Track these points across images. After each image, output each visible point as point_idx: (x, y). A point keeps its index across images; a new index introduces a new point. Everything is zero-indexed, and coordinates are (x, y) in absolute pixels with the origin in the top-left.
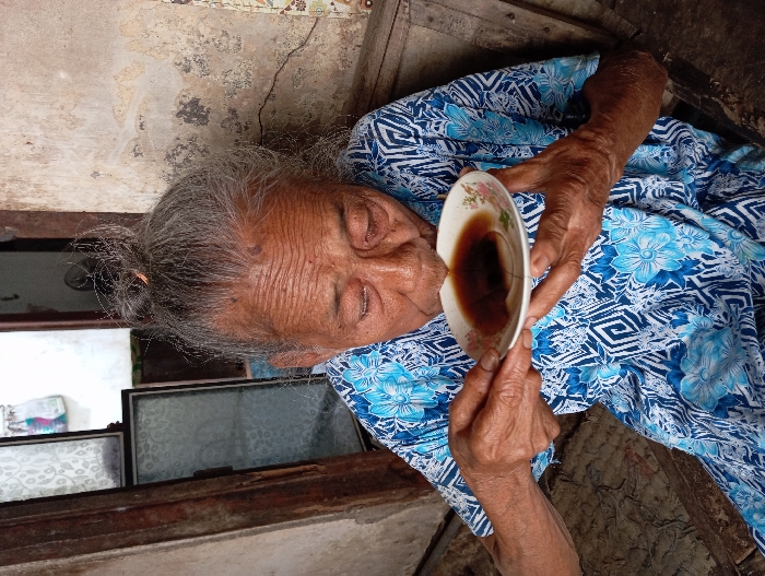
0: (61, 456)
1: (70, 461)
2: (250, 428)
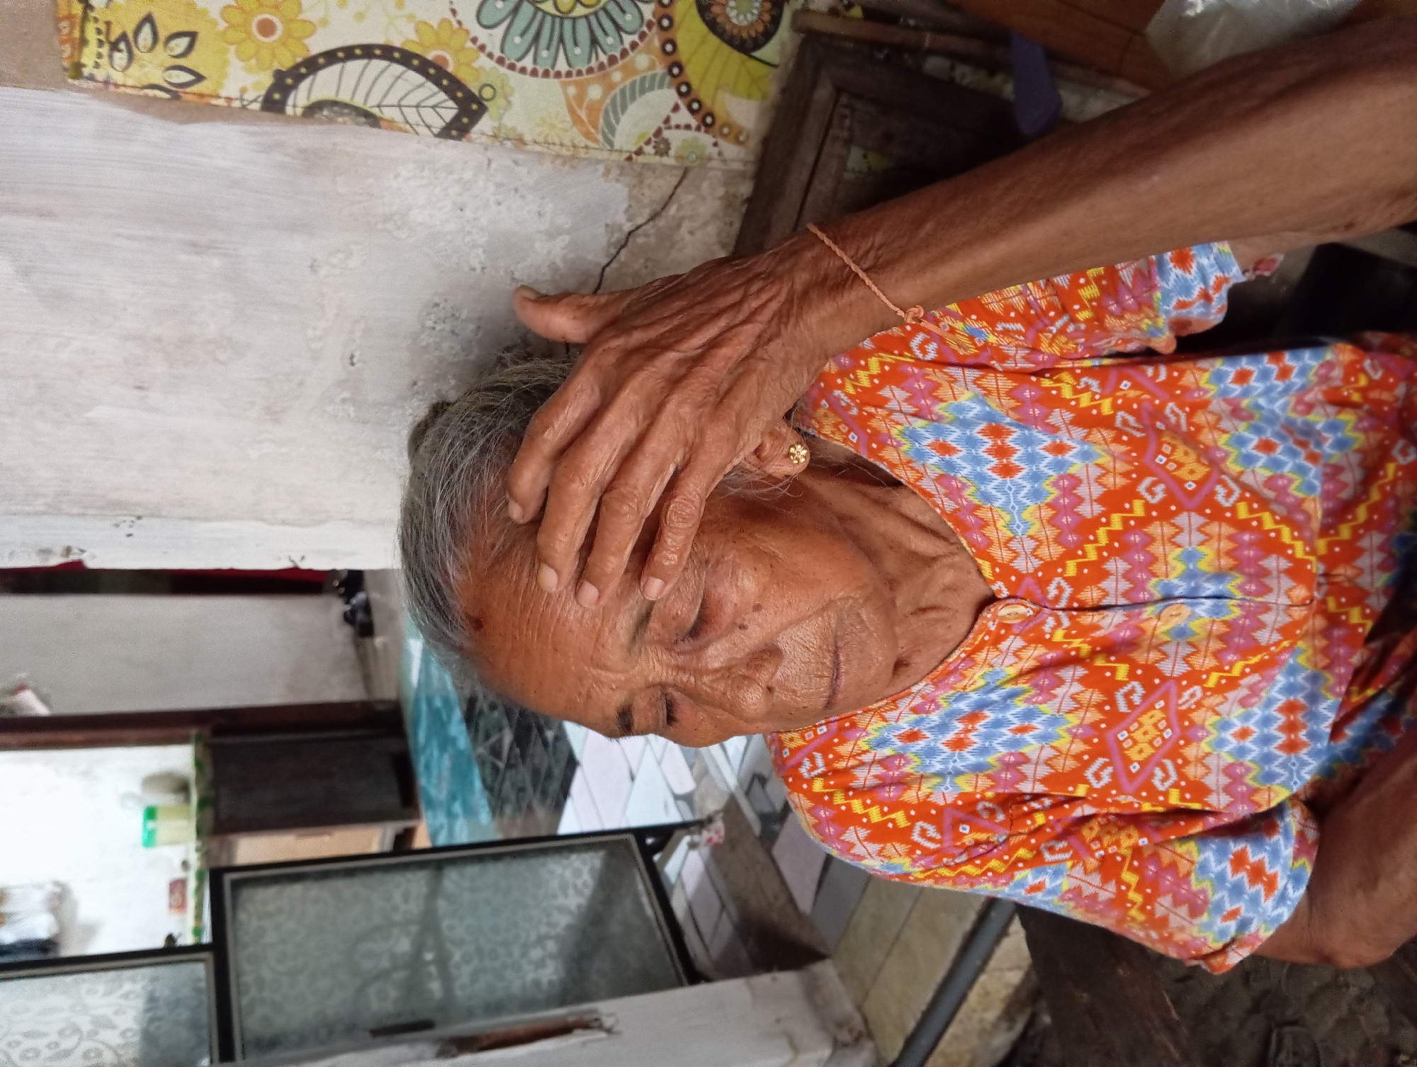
0: (91, 1000)
1: (107, 1011)
2: (460, 943)
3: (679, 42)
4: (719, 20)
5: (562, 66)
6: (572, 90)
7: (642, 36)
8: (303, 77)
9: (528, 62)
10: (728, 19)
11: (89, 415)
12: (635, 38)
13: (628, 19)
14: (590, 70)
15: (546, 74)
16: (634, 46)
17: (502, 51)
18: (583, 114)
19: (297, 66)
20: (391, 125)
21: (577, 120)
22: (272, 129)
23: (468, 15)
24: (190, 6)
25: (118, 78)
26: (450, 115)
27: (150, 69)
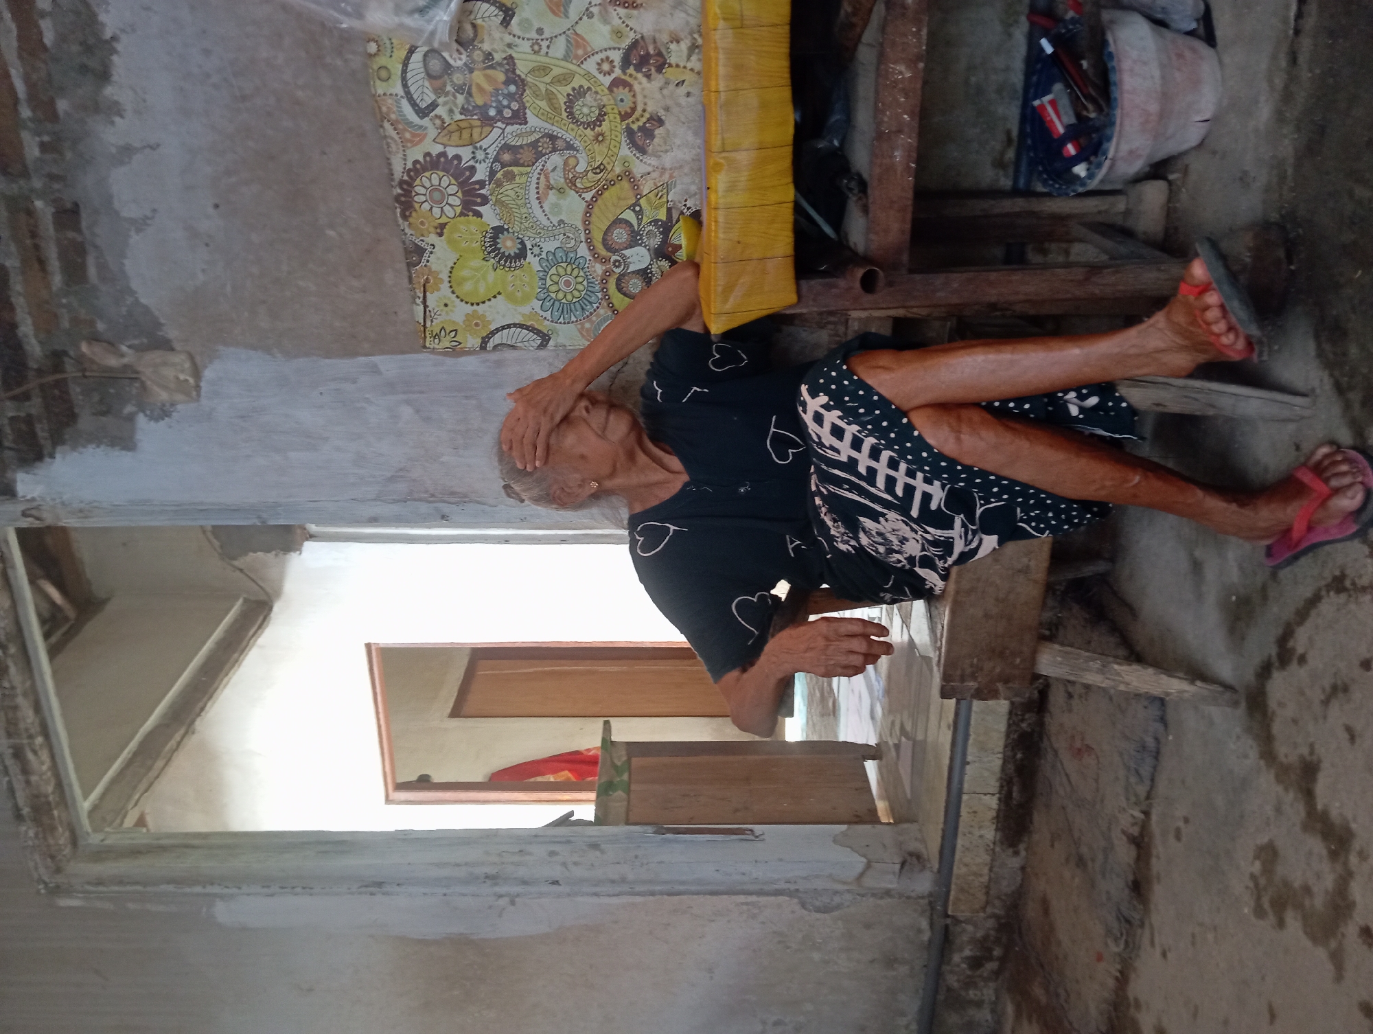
3: (615, 303)
4: (628, 292)
5: (575, 320)
6: (579, 326)
7: (600, 303)
8: (491, 337)
9: (561, 320)
10: (631, 292)
11: (441, 460)
12: (597, 305)
13: (593, 299)
14: (584, 319)
15: (568, 323)
16: (598, 307)
17: (552, 318)
18: (585, 334)
19: (488, 334)
20: (521, 348)
21: (583, 336)
22: (484, 356)
23: (538, 309)
24: (454, 322)
25: (437, 347)
26: (539, 342)
27: (446, 343)
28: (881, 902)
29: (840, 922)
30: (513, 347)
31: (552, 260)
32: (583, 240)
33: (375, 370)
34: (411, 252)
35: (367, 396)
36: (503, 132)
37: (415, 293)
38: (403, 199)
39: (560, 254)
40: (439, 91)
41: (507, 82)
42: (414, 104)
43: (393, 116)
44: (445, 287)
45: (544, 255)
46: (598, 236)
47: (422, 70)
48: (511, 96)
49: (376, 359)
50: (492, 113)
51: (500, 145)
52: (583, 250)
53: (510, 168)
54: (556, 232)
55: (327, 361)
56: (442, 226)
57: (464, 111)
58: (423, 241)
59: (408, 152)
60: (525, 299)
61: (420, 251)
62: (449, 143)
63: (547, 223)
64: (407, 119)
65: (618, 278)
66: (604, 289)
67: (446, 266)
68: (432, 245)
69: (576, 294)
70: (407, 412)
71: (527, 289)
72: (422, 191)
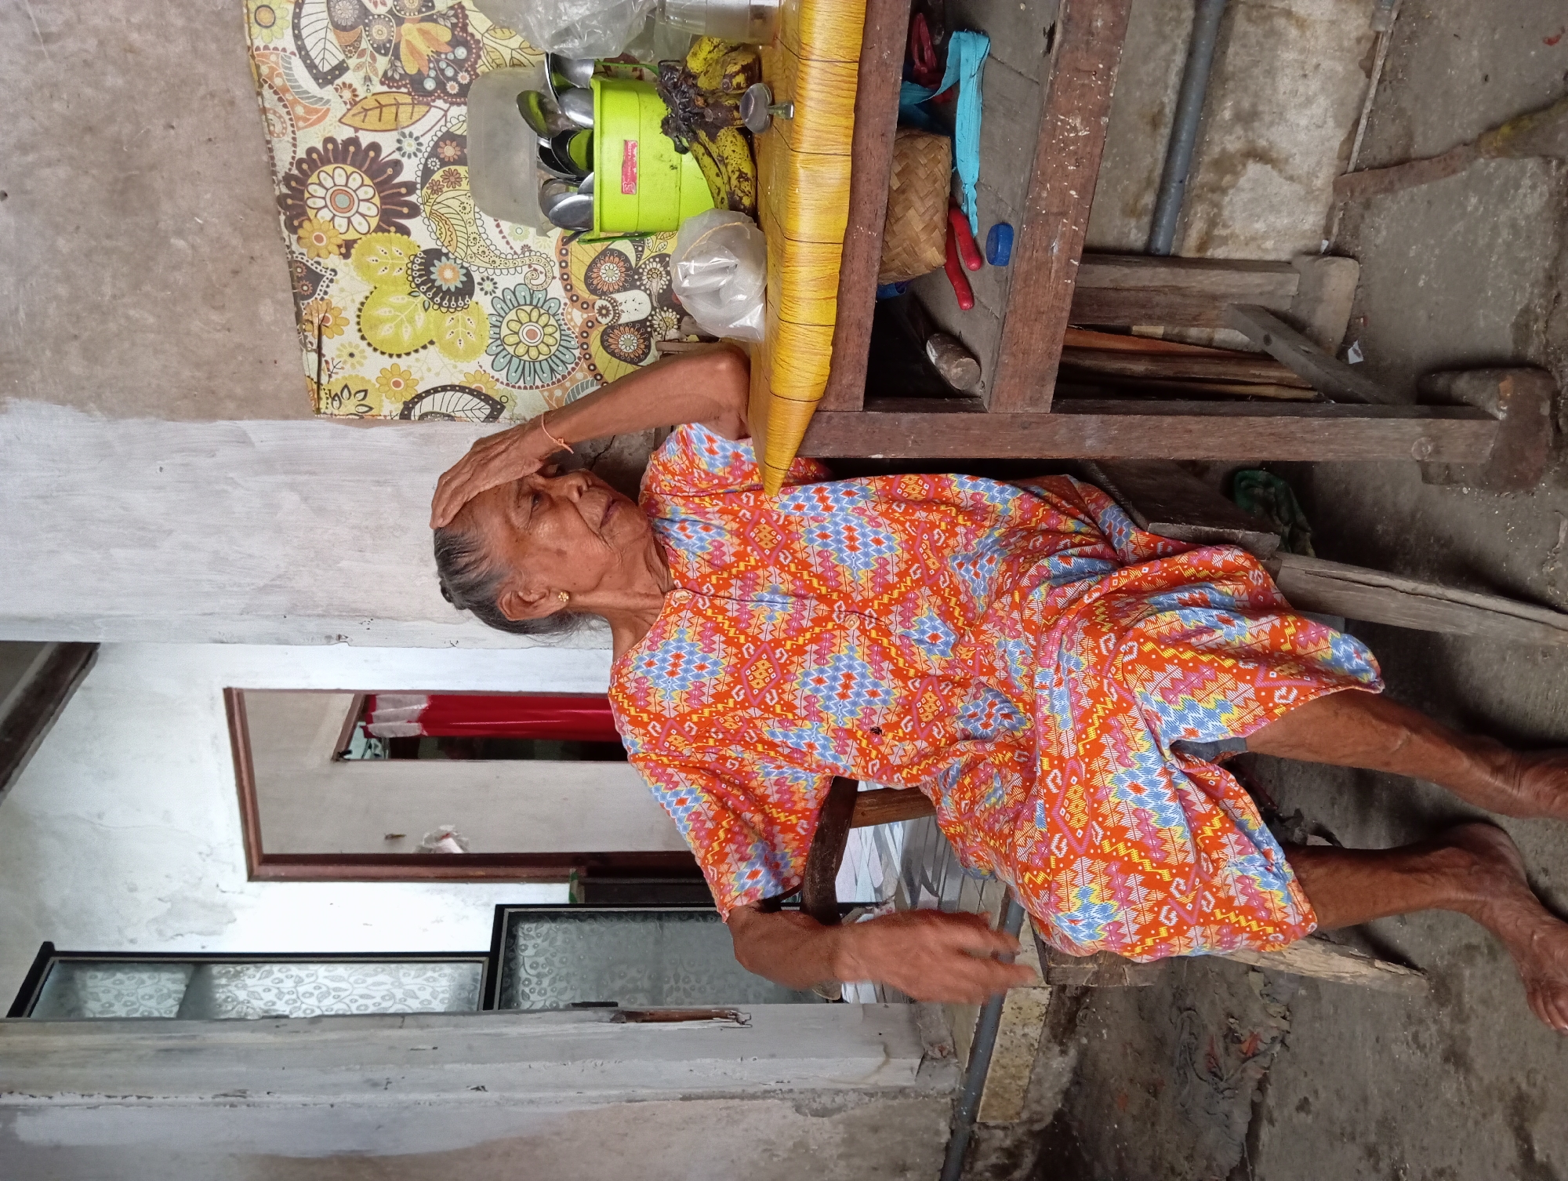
3: (598, 364)
4: (616, 351)
7: (577, 364)
8: (416, 403)
12: (573, 365)
14: (553, 383)
15: (531, 388)
16: (574, 369)
19: (413, 400)
20: (461, 420)
23: (488, 367)
24: (363, 378)
25: (336, 412)
26: (488, 412)
27: (350, 406)
28: (895, 1103)
29: (841, 1127)
30: (450, 418)
31: (511, 302)
32: (557, 274)
33: (243, 440)
34: (300, 279)
35: (231, 475)
36: (445, 115)
37: (306, 337)
38: (290, 201)
39: (522, 293)
40: (351, 48)
41: (455, 43)
42: (311, 66)
43: (278, 82)
44: (351, 333)
45: (499, 293)
46: (578, 272)
47: (325, 15)
48: (458, 64)
49: (247, 425)
50: (430, 85)
51: (439, 134)
52: (556, 290)
53: (453, 168)
54: (519, 262)
55: (171, 424)
56: (349, 245)
57: (386, 79)
58: (319, 263)
59: (299, 134)
60: (471, 353)
61: (315, 278)
62: (364, 126)
63: (505, 249)
64: (300, 87)
65: (605, 331)
66: (584, 346)
67: (353, 301)
68: (333, 270)
69: (544, 349)
70: (290, 500)
71: (473, 339)
72: (321, 192)
